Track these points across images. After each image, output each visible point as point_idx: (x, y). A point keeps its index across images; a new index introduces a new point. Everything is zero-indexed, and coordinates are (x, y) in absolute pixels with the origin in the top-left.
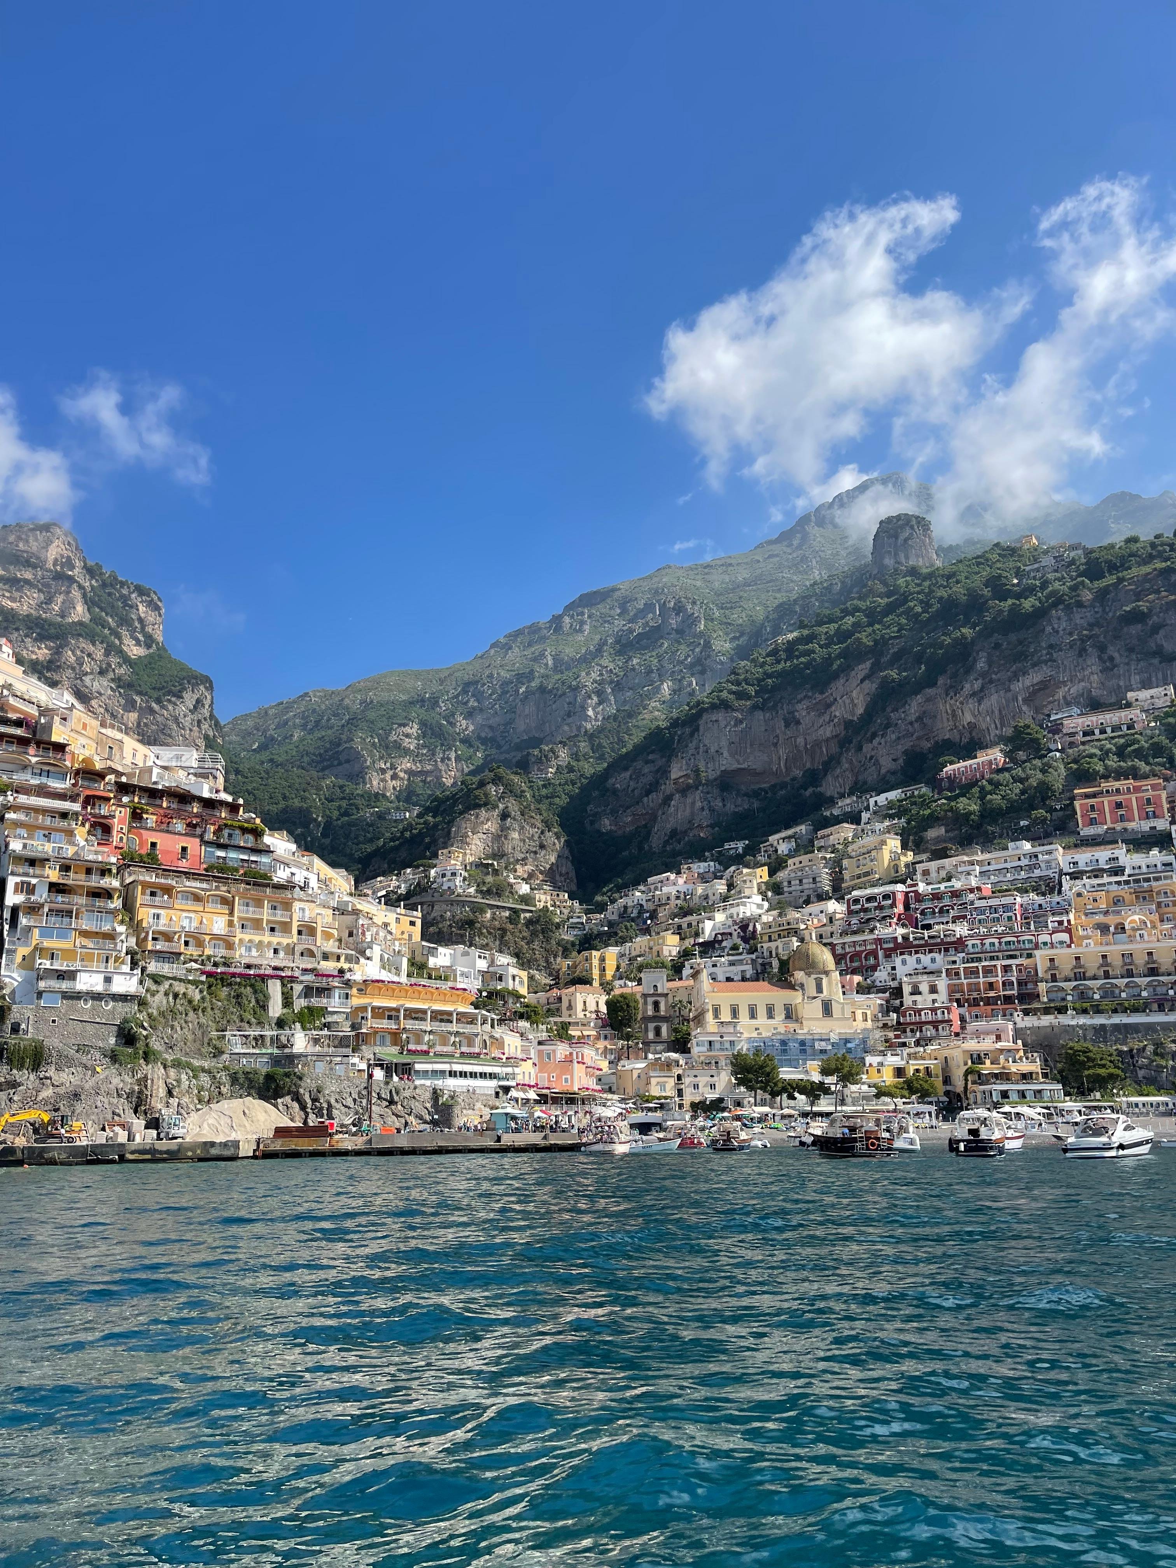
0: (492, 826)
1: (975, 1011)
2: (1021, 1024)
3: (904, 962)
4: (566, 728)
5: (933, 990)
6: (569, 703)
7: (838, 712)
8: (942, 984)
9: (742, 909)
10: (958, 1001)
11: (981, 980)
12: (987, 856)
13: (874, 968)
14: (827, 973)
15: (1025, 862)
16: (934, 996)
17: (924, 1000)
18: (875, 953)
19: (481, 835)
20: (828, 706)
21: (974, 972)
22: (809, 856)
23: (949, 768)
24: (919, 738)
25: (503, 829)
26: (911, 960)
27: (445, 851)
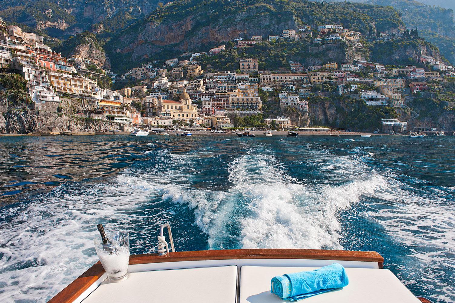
0: (87, 49)
1: (217, 109)
2: (226, 112)
3: (203, 97)
4: (101, 17)
5: (209, 104)
6: (102, 10)
7: (184, 28)
8: (211, 103)
9: (163, 80)
10: (214, 106)
11: (219, 102)
12: (221, 74)
13: (196, 98)
14: (188, 99)
15: (228, 76)
16: (209, 105)
17: (207, 106)
18: (196, 95)
19: (84, 52)
20: (181, 26)
21: (217, 101)
22: (178, 68)
23: (212, 50)
24: (204, 39)
25: (90, 50)
26: (204, 97)
27: (74, 56)
